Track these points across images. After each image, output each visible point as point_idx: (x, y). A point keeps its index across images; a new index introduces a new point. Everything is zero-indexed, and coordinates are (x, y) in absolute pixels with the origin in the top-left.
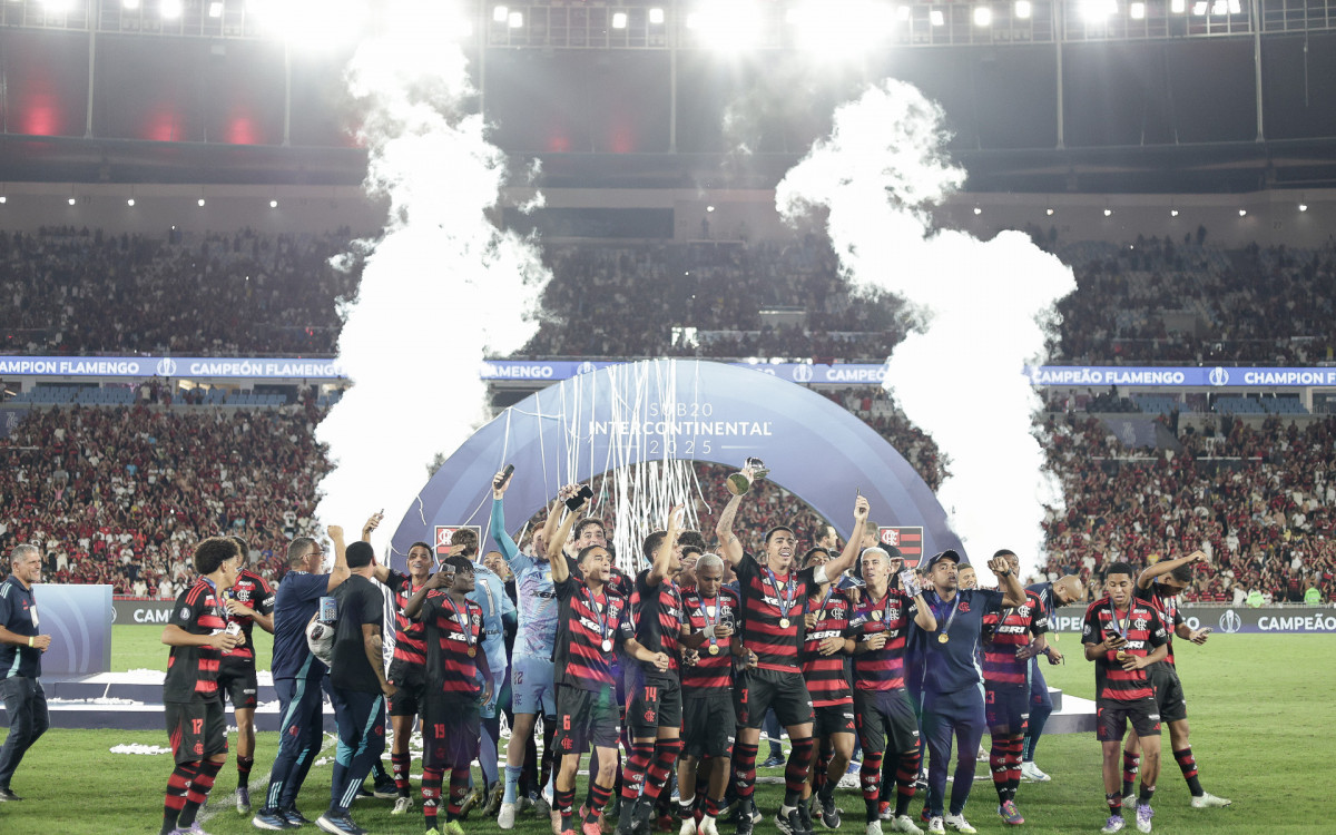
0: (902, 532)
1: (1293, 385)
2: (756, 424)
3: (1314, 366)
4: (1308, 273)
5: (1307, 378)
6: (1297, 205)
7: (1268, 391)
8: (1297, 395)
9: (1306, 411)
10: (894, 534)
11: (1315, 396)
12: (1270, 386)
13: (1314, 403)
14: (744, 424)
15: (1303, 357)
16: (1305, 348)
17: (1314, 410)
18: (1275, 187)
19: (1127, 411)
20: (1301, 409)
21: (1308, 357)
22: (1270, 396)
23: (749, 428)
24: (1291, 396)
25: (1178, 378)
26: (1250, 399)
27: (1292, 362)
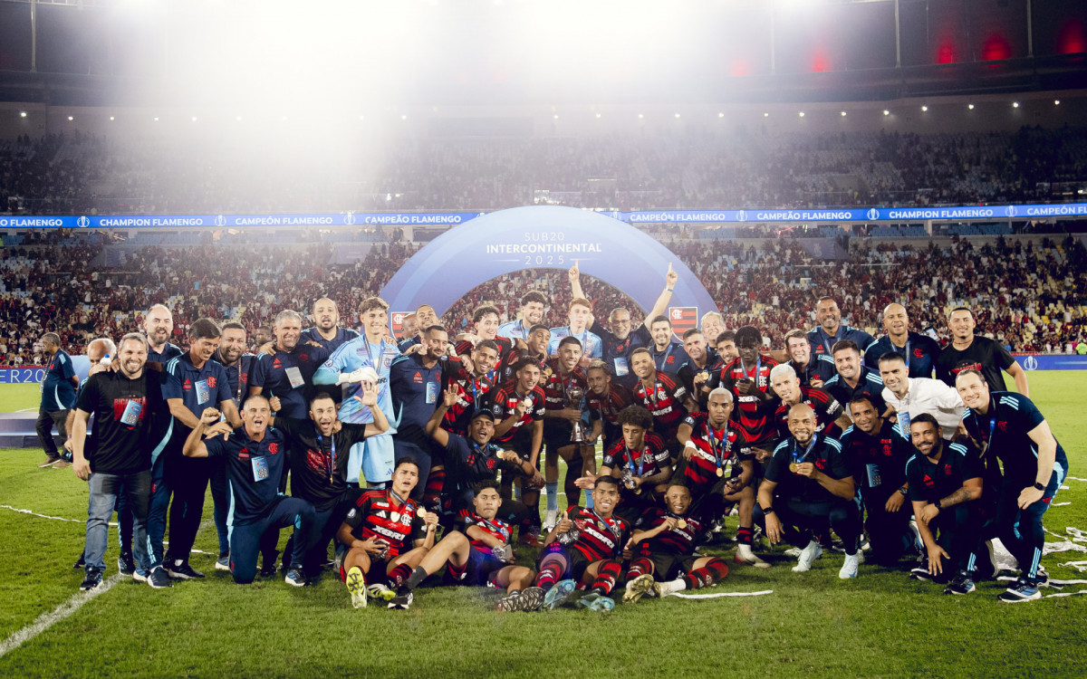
0: (684, 310)
1: (920, 218)
2: (592, 245)
3: (933, 207)
4: (928, 149)
5: (928, 214)
6: (920, 107)
7: (903, 222)
8: (922, 225)
9: (928, 234)
10: (679, 312)
11: (934, 225)
12: (905, 219)
13: (933, 230)
14: (584, 245)
15: (926, 201)
16: (927, 196)
17: (933, 234)
18: (906, 96)
19: (816, 237)
20: (925, 233)
21: (930, 202)
22: (905, 226)
23: (587, 247)
24: (918, 226)
25: (848, 215)
26: (893, 228)
27: (920, 205)
